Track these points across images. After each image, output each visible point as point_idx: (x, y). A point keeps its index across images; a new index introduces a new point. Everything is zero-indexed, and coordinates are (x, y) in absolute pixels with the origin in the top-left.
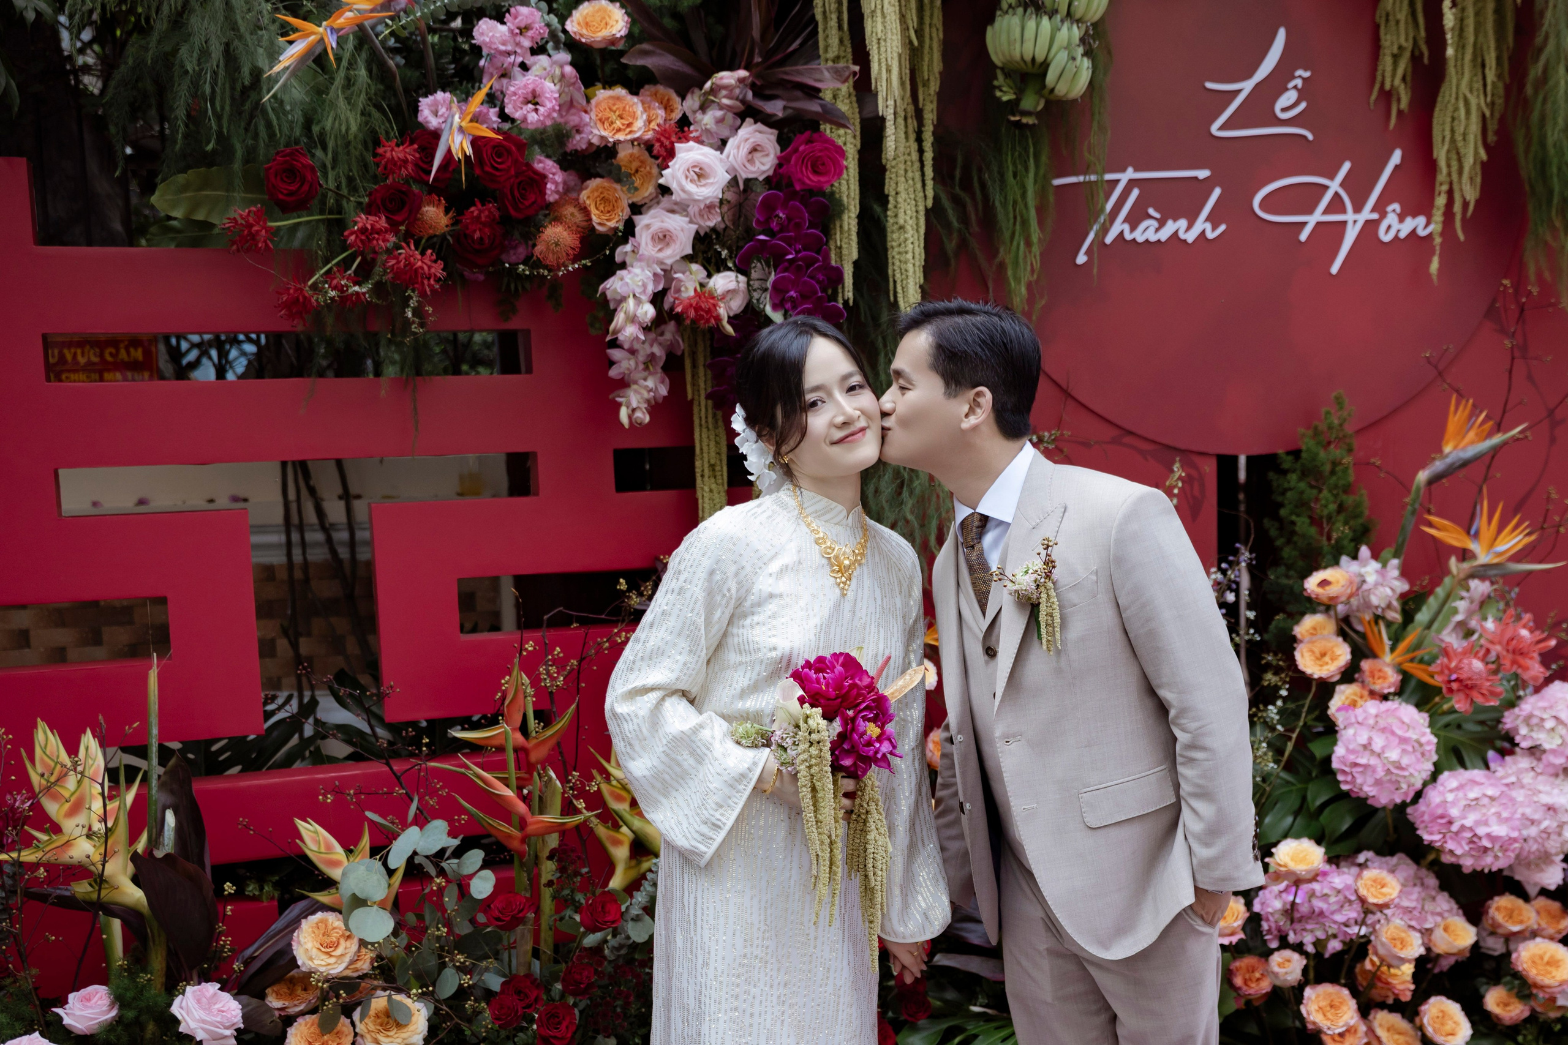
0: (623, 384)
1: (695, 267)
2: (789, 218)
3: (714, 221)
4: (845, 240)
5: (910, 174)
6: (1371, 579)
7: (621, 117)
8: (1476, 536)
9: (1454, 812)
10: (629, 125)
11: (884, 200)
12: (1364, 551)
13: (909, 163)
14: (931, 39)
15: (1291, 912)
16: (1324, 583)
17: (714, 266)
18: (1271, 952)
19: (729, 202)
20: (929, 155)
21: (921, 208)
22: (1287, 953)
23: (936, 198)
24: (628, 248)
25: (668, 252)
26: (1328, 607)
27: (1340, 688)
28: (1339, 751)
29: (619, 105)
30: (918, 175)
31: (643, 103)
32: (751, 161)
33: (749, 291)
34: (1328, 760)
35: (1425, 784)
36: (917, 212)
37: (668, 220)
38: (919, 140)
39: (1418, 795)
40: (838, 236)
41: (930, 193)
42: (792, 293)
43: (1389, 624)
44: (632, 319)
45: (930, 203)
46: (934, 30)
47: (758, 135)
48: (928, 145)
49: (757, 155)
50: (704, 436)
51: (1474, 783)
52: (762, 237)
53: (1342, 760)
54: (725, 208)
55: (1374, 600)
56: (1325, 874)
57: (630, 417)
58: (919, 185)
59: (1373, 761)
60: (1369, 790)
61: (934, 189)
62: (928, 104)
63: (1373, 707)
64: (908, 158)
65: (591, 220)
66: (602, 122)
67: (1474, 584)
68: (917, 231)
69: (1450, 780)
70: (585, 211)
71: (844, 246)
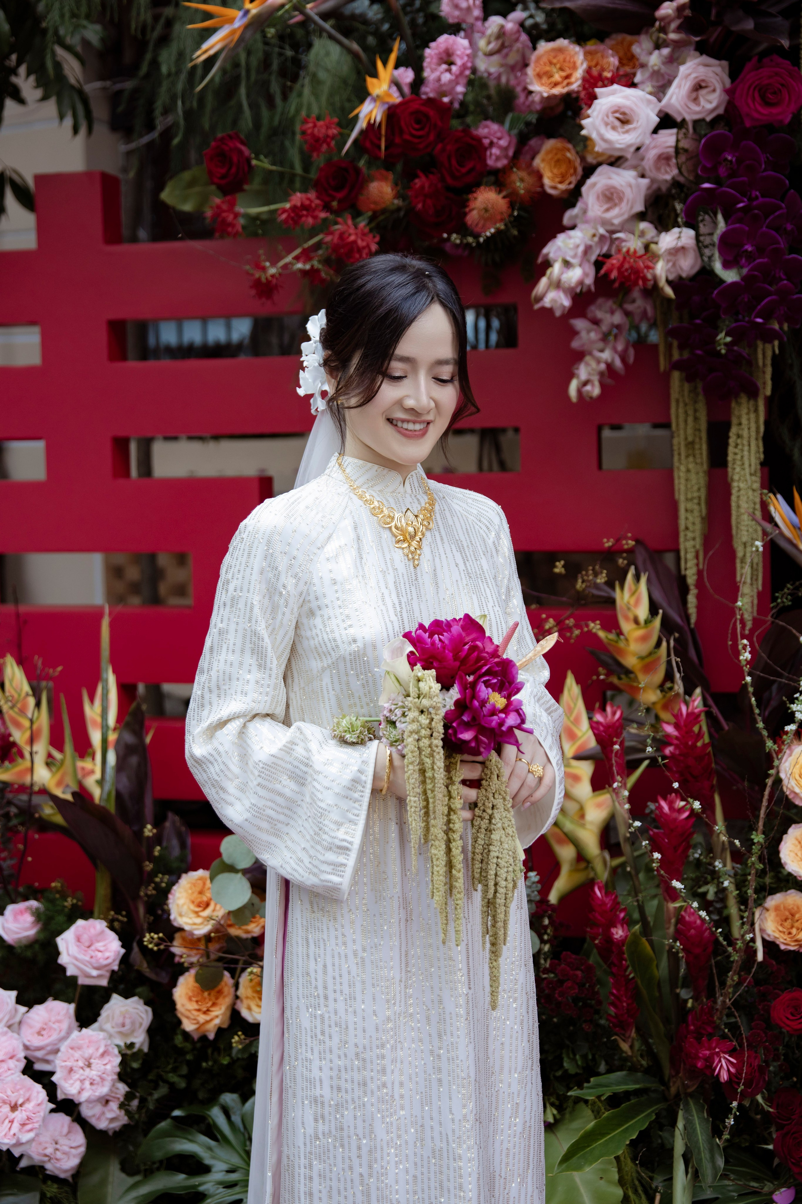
0: (579, 356)
1: (643, 225)
2: (739, 161)
3: (668, 174)
7: (562, 69)
10: (568, 77)
17: (663, 224)
19: (686, 150)
24: (575, 211)
25: (615, 211)
29: (561, 57)
32: (696, 100)
33: (699, 248)
37: (614, 176)
44: (558, 285)
47: (702, 69)
49: (703, 92)
50: (681, 411)
52: (706, 185)
54: (683, 158)
57: (579, 392)
65: (542, 186)
66: (539, 76)
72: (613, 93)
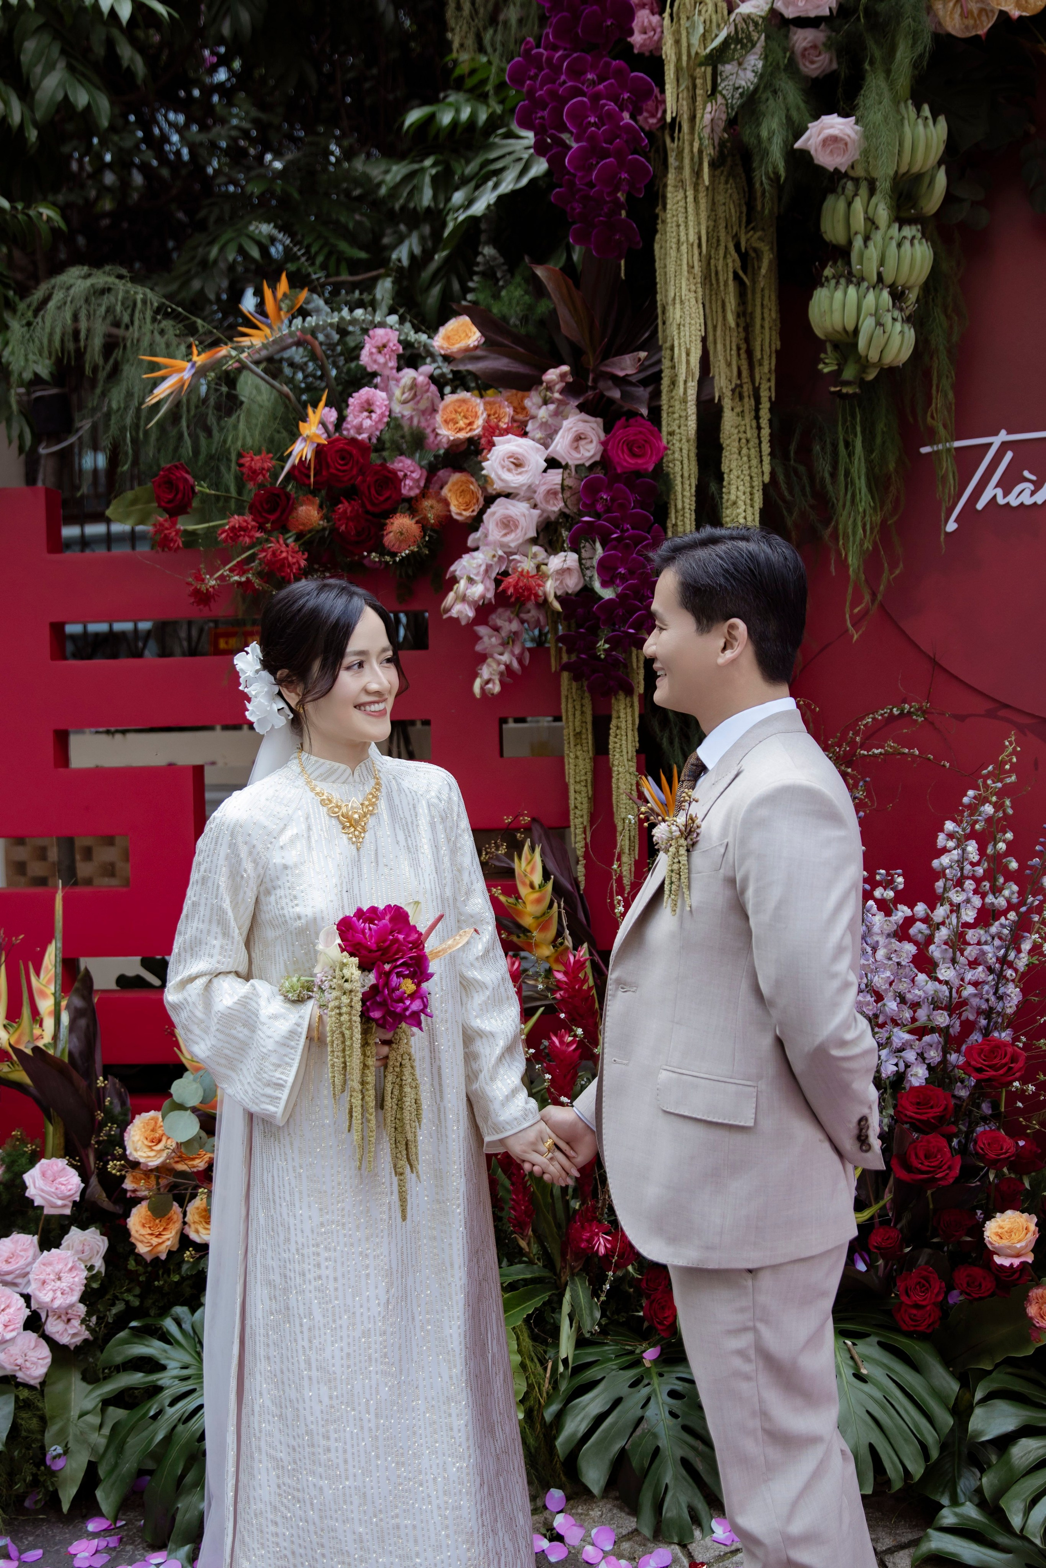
0: (482, 658)
1: (535, 549)
2: (613, 500)
3: (556, 507)
4: (680, 518)
5: (744, 451)
7: (465, 417)
10: (470, 424)
11: (720, 477)
13: (744, 441)
14: (763, 319)
17: (553, 547)
19: (570, 488)
20: (766, 432)
21: (757, 483)
23: (773, 474)
24: (477, 535)
25: (512, 536)
29: (464, 407)
30: (753, 452)
31: (485, 404)
32: (577, 449)
33: (582, 570)
36: (752, 487)
37: (510, 507)
38: (757, 418)
40: (673, 515)
41: (767, 468)
42: (622, 571)
44: (463, 599)
45: (767, 479)
46: (766, 311)
47: (581, 424)
48: (764, 423)
49: (582, 442)
50: (570, 706)
52: (586, 519)
54: (567, 494)
57: (482, 689)
58: (755, 462)
61: (771, 464)
62: (764, 382)
64: (742, 435)
65: (449, 511)
66: (446, 422)
68: (752, 506)
70: (447, 504)
71: (680, 523)
72: (509, 442)
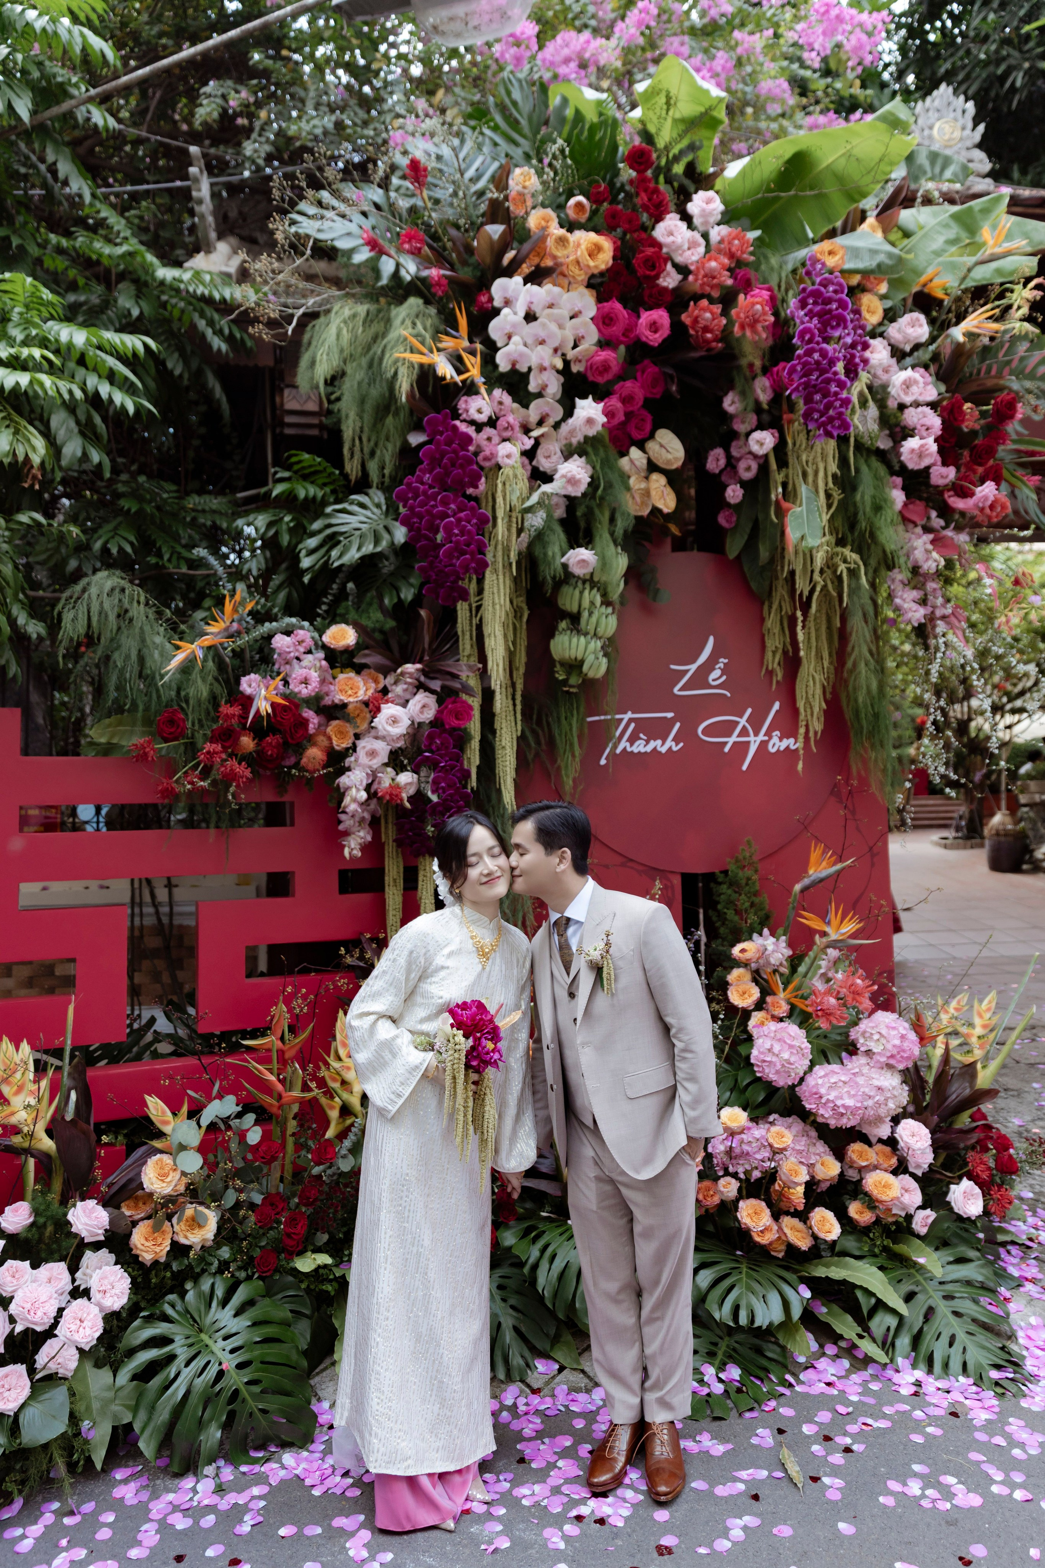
1: (389, 770)
2: (442, 744)
3: (400, 744)
4: (472, 755)
5: (508, 718)
6: (770, 948)
7: (351, 688)
8: (829, 923)
9: (823, 1091)
10: (355, 693)
11: (494, 732)
12: (766, 931)
13: (507, 712)
14: (520, 646)
15: (729, 1152)
16: (743, 951)
17: (399, 768)
18: (719, 1178)
19: (409, 735)
20: (519, 707)
21: (514, 736)
22: (728, 1179)
23: (522, 731)
24: (352, 759)
25: (374, 761)
26: (746, 965)
27: (754, 1014)
28: (755, 1052)
29: (350, 681)
30: (512, 718)
31: (363, 680)
32: (421, 713)
33: (419, 783)
34: (748, 1057)
35: (805, 1073)
36: (512, 738)
37: (374, 743)
38: (514, 699)
39: (802, 1080)
41: (519, 728)
42: (442, 784)
43: (781, 975)
44: (354, 799)
45: (519, 734)
46: (522, 641)
47: (426, 699)
48: (518, 702)
49: (425, 709)
50: (391, 862)
51: (834, 1072)
52: (426, 754)
53: (757, 1058)
54: (407, 738)
55: (772, 961)
56: (749, 1129)
57: (350, 853)
58: (513, 724)
59: (774, 1059)
60: (772, 1077)
61: (521, 726)
62: (518, 680)
63: (773, 1026)
64: (507, 709)
65: (332, 743)
66: (341, 691)
67: (830, 951)
68: (512, 749)
69: (820, 1070)
71: (472, 757)
72: (386, 707)
